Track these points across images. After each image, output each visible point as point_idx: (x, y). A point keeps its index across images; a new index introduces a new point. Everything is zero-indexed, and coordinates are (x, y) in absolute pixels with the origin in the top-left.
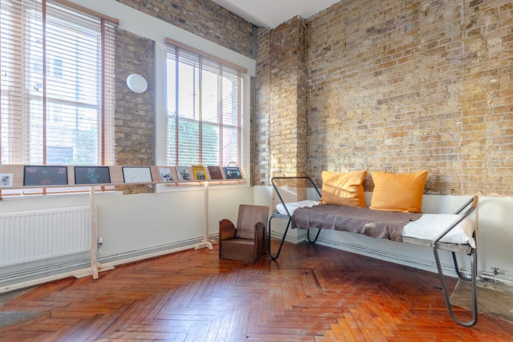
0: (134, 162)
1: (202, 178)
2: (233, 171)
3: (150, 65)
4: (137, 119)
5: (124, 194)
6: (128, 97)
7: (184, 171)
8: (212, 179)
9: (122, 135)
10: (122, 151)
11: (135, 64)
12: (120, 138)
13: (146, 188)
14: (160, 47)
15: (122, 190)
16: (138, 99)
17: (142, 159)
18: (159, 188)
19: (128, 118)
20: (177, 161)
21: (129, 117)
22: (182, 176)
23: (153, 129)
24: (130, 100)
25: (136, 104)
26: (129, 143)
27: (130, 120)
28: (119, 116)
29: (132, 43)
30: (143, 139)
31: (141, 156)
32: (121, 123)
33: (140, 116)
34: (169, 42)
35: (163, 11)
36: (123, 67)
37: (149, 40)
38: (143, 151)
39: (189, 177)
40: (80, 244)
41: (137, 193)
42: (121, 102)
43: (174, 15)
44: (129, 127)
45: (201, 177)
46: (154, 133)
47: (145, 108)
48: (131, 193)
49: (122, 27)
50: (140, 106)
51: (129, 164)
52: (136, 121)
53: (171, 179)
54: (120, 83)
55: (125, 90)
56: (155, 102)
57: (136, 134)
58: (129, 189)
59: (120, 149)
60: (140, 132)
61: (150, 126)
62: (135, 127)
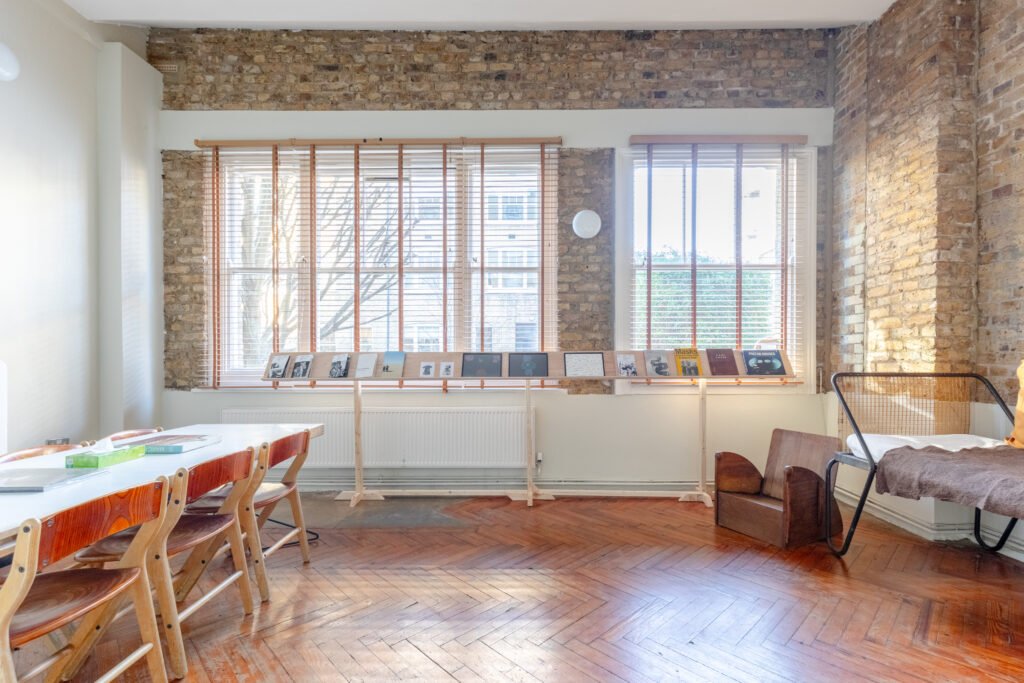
0: (584, 346)
1: (693, 371)
2: (763, 358)
3: (607, 189)
4: (587, 278)
5: (569, 393)
6: (575, 248)
7: (659, 359)
8: (714, 374)
9: (567, 306)
10: (567, 329)
11: (586, 194)
12: (565, 310)
13: (599, 386)
14: (623, 153)
15: (566, 387)
16: (588, 247)
17: (594, 341)
18: (621, 386)
19: (575, 280)
20: (649, 341)
21: (576, 278)
22: (655, 367)
23: (611, 292)
24: (578, 251)
25: (586, 257)
26: (576, 317)
27: (577, 283)
28: (564, 278)
29: (581, 163)
30: (596, 309)
31: (593, 336)
32: (565, 288)
33: (591, 273)
34: (635, 142)
35: (628, 93)
36: (568, 204)
37: (605, 149)
38: (596, 327)
39: (667, 370)
40: (513, 457)
41: (587, 393)
42: (566, 257)
43: (645, 92)
44: (576, 292)
45: (690, 370)
46: (613, 297)
47: (599, 259)
48: (578, 392)
49: (567, 146)
50: (591, 259)
51: (576, 348)
52: (586, 282)
53: (634, 373)
54: (565, 227)
55: (572, 238)
56: (614, 248)
57: (586, 301)
58: (576, 386)
59: (565, 326)
60: (592, 298)
61: (606, 287)
62: (584, 292)
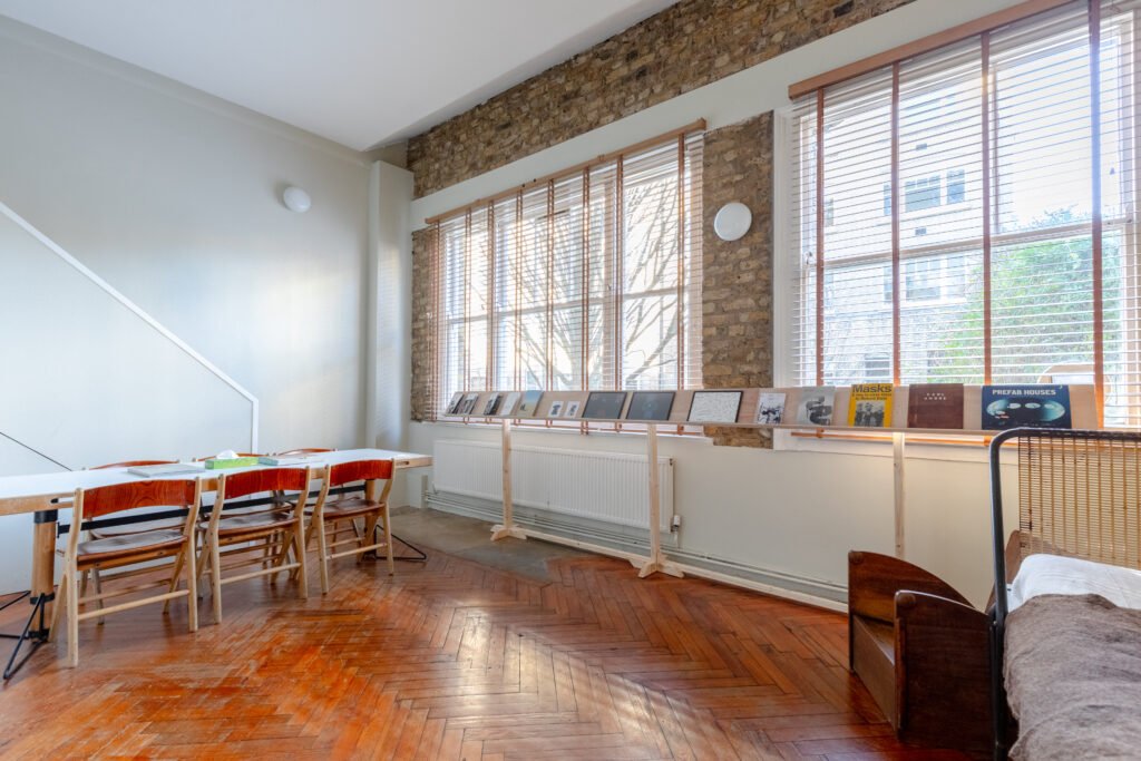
0: (734, 382)
1: (873, 420)
2: (1023, 400)
3: (765, 169)
4: (739, 292)
5: (715, 444)
6: (723, 255)
9: (713, 331)
10: (714, 361)
11: (737, 182)
12: (711, 336)
13: (754, 436)
14: (785, 111)
15: (712, 436)
16: (740, 251)
17: (748, 375)
18: (781, 437)
19: (723, 296)
20: (819, 374)
21: (725, 293)
22: (810, 412)
23: (769, 307)
24: (726, 258)
25: (737, 264)
26: (724, 344)
27: (726, 299)
28: (711, 295)
29: (731, 143)
30: (751, 331)
31: (746, 368)
32: (711, 308)
33: (744, 285)
34: (797, 94)
35: (793, 29)
36: (715, 200)
37: (762, 116)
38: (751, 357)
41: (739, 445)
42: (712, 268)
44: (724, 312)
45: (868, 418)
46: (772, 313)
47: (754, 264)
48: (728, 443)
49: (712, 127)
50: (743, 266)
51: (725, 385)
52: (736, 298)
53: (777, 419)
55: (719, 243)
56: (772, 247)
57: (738, 322)
58: (725, 434)
59: (710, 356)
60: (744, 317)
61: (763, 302)
62: (734, 311)
